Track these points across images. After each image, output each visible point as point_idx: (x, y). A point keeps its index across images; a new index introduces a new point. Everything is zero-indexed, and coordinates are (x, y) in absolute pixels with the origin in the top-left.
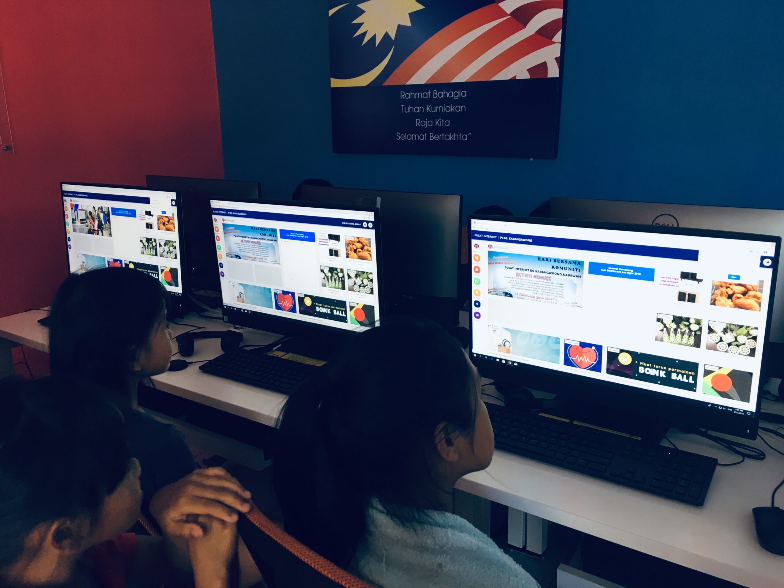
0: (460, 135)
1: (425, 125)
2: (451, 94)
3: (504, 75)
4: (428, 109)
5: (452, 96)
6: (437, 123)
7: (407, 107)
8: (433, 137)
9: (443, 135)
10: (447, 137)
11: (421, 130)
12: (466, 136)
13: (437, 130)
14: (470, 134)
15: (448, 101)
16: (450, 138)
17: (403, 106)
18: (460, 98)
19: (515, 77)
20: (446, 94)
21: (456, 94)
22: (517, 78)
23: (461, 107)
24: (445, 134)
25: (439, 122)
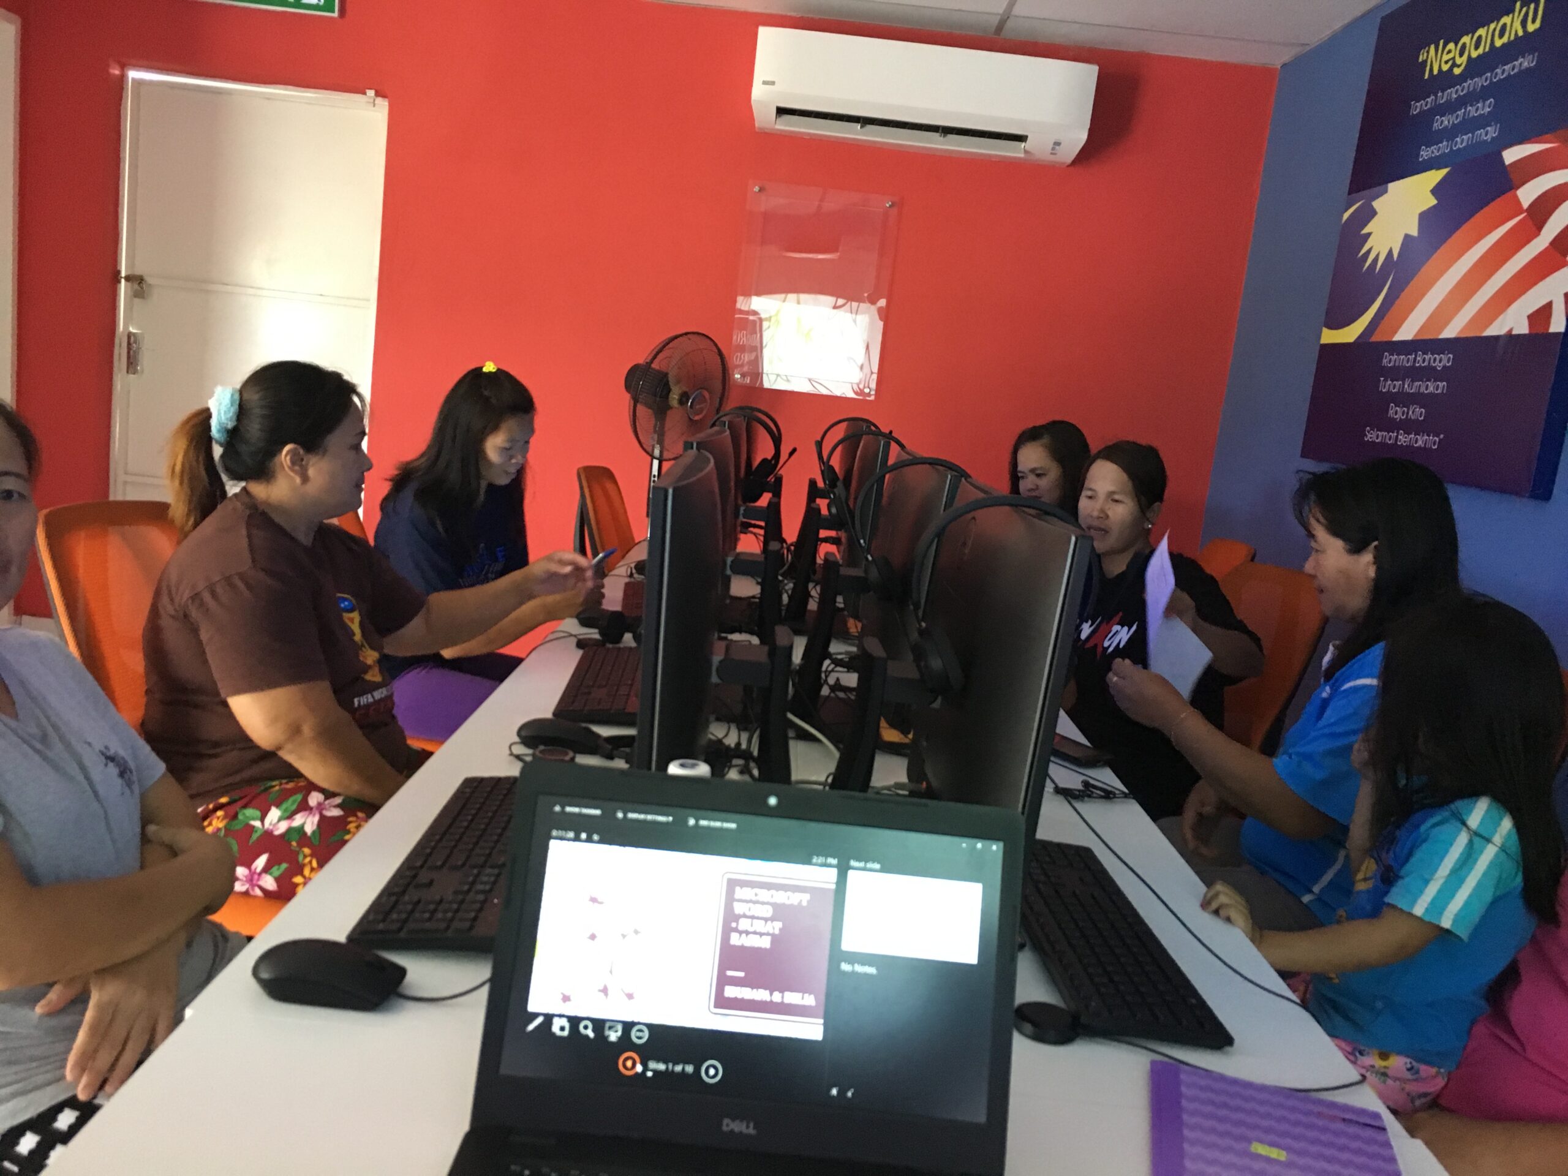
0: (1431, 438)
1: (1397, 416)
2: (1435, 360)
3: (1497, 329)
4: (1406, 386)
5: (1436, 364)
6: (1411, 413)
7: (1386, 380)
8: (1403, 439)
9: (1413, 436)
10: (1416, 442)
11: (1392, 426)
12: (1437, 439)
13: (1408, 426)
14: (1442, 436)
15: (1428, 373)
16: (1420, 443)
17: (1382, 379)
18: (1444, 367)
19: (1511, 330)
20: (1430, 358)
21: (1440, 361)
22: (1514, 332)
23: (1441, 384)
24: (1415, 435)
25: (1413, 412)
